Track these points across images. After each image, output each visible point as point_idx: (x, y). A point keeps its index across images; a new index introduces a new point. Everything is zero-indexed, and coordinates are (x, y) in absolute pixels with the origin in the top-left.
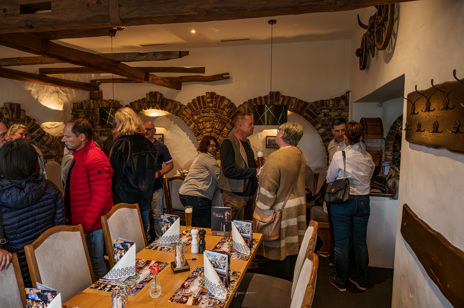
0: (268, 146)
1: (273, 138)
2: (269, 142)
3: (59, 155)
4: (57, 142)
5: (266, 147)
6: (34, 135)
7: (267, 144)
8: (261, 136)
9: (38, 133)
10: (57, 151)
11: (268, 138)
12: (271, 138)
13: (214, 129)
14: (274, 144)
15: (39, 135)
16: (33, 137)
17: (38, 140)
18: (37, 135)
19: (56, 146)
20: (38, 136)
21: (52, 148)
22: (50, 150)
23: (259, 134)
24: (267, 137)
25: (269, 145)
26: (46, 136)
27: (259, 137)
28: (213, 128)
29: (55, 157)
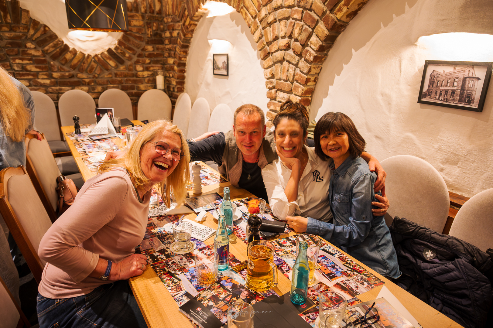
0: (425, 96)
1: (449, 70)
2: (431, 83)
3: (95, 82)
4: (91, 62)
5: (419, 101)
6: (47, 50)
7: (425, 89)
8: (412, 59)
9: (55, 46)
10: (91, 76)
11: (430, 69)
12: (440, 70)
13: (293, 40)
14: (446, 92)
15: (58, 50)
16: (45, 53)
17: (55, 57)
18: (53, 49)
19: (90, 68)
20: (55, 52)
21: (81, 71)
22: (79, 73)
23: (407, 53)
24: (428, 63)
25: (429, 93)
26: (70, 52)
27: (404, 63)
28: (290, 37)
29: (88, 84)
